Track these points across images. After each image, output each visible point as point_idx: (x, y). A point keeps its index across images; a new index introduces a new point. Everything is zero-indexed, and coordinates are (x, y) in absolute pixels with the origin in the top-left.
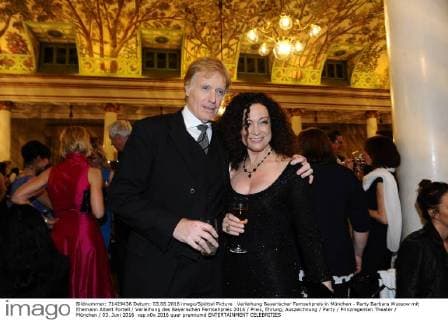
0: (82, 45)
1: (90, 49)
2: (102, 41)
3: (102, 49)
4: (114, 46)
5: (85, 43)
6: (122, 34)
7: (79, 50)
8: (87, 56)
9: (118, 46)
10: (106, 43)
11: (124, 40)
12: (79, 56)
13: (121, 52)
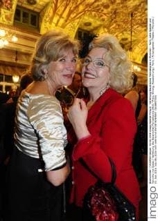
0: (48, 15)
1: (52, 19)
2: (61, 16)
3: (58, 21)
4: (66, 21)
5: (51, 14)
6: (75, 14)
7: (45, 18)
8: (48, 23)
9: (68, 21)
10: (63, 18)
11: (73, 19)
12: (43, 21)
13: (68, 26)
